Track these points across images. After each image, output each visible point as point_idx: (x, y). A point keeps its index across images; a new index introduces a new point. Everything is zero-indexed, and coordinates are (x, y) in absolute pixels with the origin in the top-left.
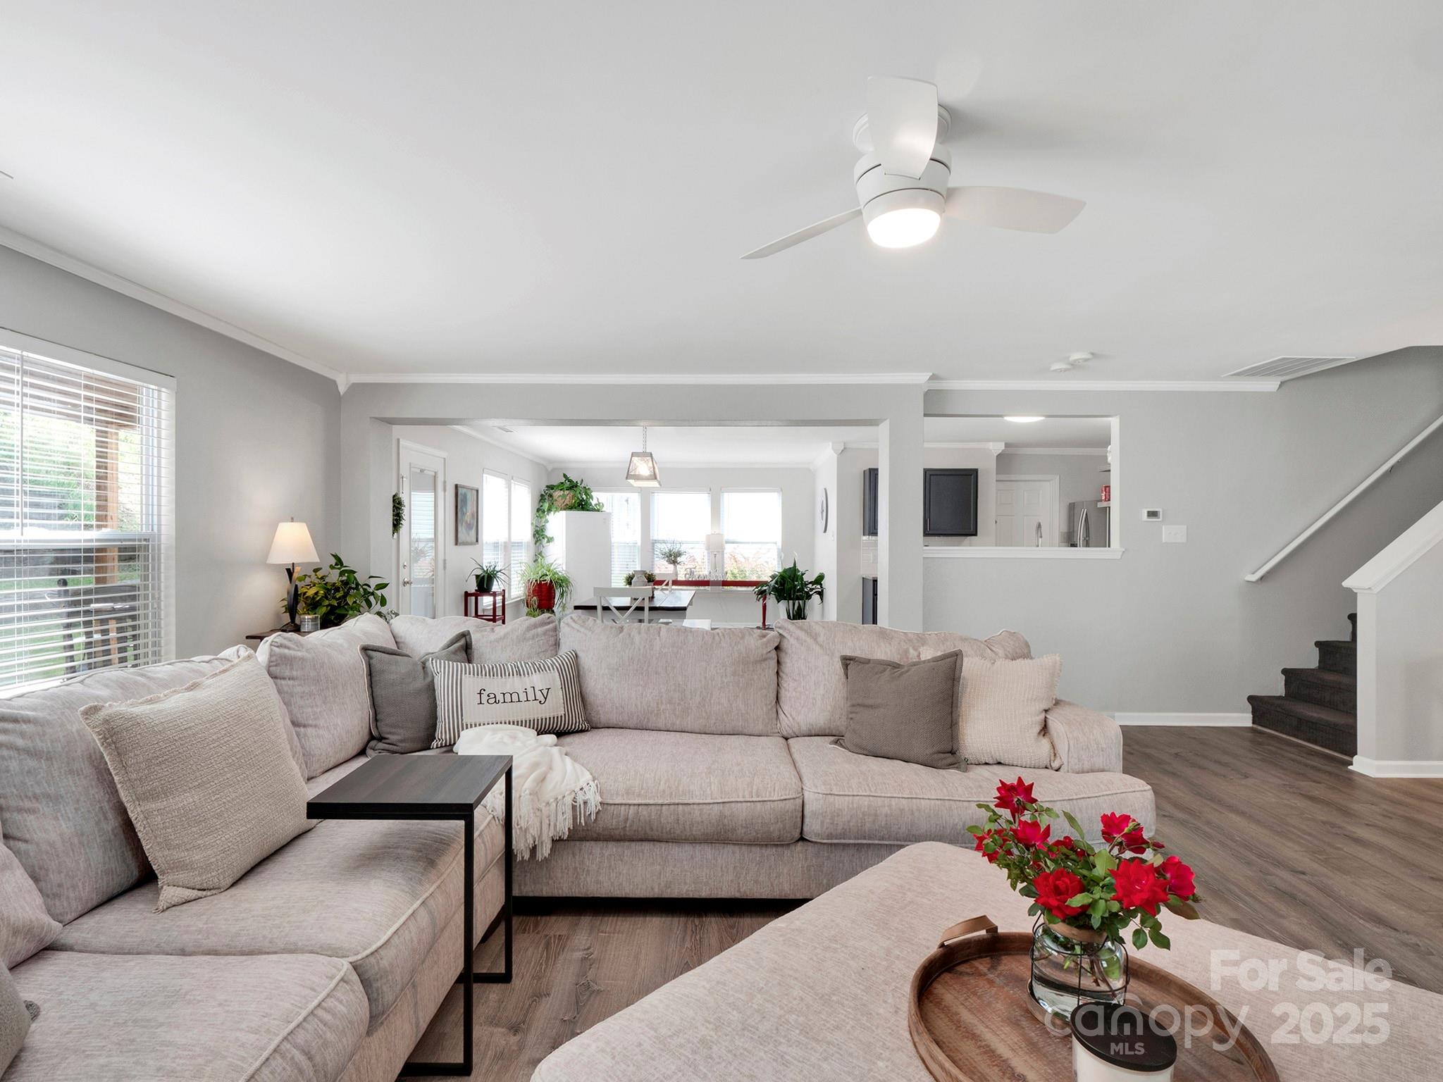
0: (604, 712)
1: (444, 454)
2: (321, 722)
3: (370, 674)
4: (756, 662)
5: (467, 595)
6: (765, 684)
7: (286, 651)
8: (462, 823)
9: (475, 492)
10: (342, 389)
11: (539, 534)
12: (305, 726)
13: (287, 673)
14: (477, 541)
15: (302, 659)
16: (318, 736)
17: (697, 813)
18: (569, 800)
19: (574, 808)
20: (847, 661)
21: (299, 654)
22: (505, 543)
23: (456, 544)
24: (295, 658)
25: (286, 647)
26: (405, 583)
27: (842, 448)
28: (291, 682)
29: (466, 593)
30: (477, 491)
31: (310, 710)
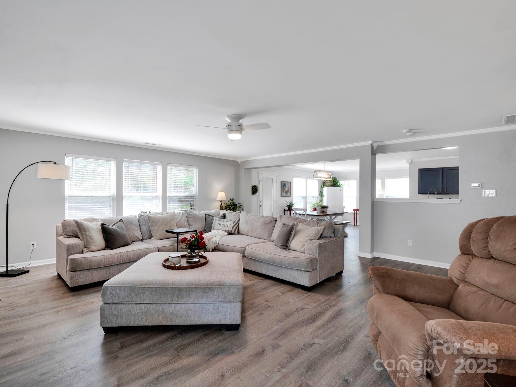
0: (241, 231)
1: (276, 174)
2: (194, 225)
3: (205, 219)
4: (268, 223)
5: (285, 210)
6: (269, 229)
7: (189, 213)
8: (177, 235)
9: (290, 183)
10: (240, 163)
11: (321, 194)
12: (191, 226)
13: (189, 217)
14: (290, 196)
15: (192, 215)
16: (193, 227)
17: (230, 248)
18: (214, 242)
19: (215, 243)
20: (284, 224)
21: (191, 214)
22: (305, 197)
23: (281, 197)
24: (190, 214)
25: (190, 213)
26: (261, 206)
27: (411, 162)
28: (190, 218)
29: (284, 209)
30: (290, 182)
31: (192, 223)
